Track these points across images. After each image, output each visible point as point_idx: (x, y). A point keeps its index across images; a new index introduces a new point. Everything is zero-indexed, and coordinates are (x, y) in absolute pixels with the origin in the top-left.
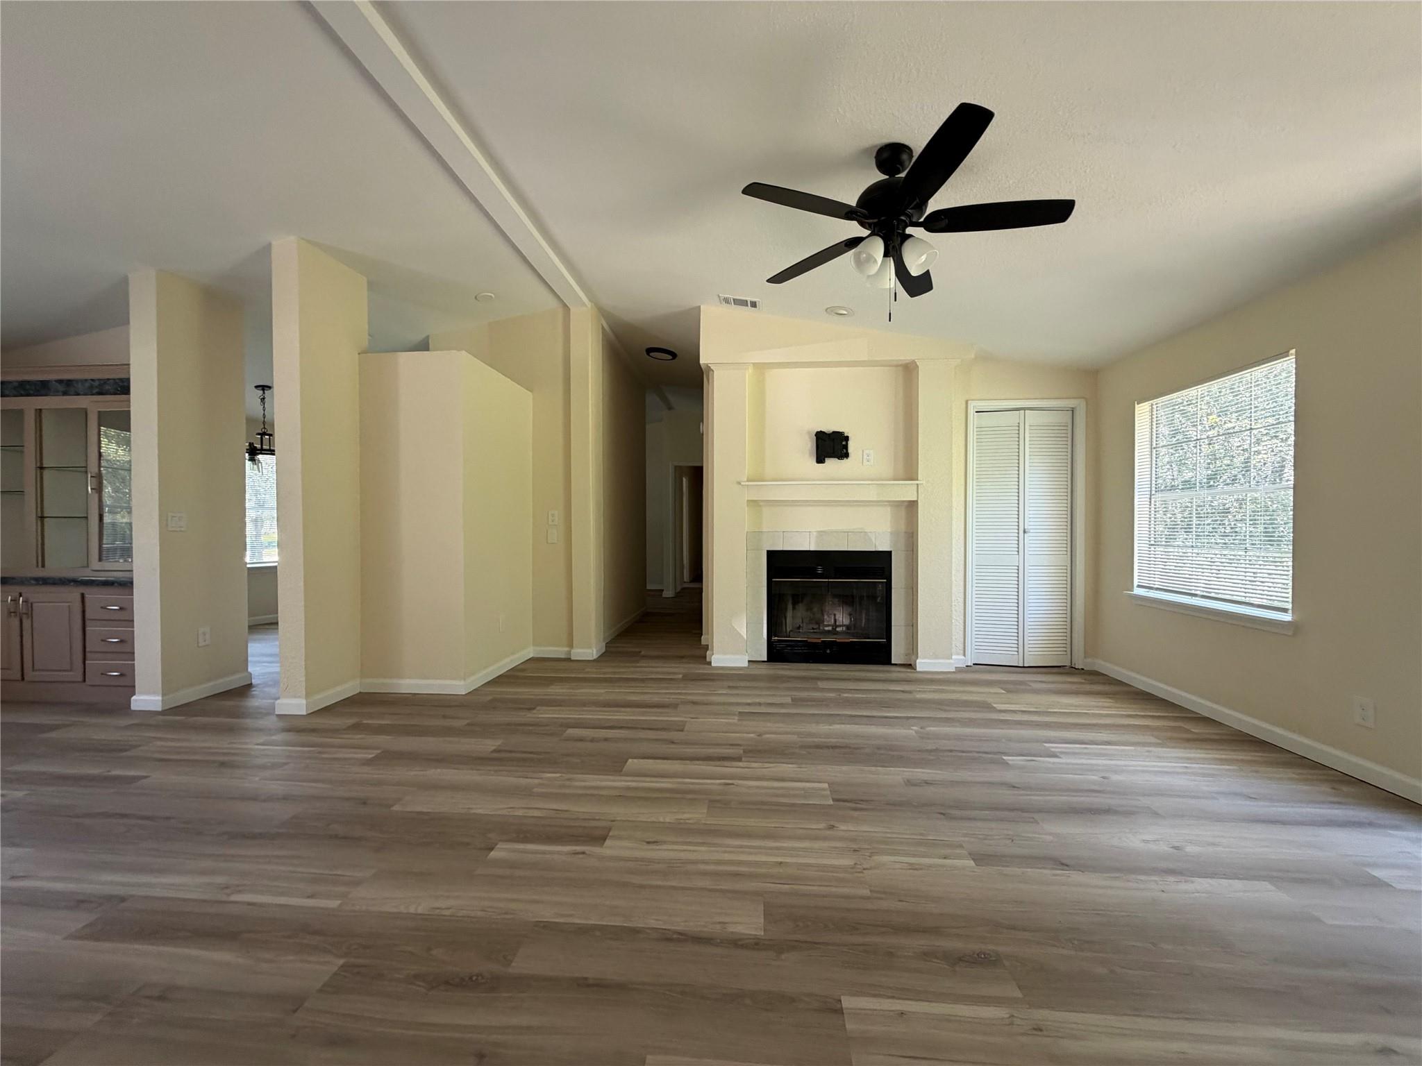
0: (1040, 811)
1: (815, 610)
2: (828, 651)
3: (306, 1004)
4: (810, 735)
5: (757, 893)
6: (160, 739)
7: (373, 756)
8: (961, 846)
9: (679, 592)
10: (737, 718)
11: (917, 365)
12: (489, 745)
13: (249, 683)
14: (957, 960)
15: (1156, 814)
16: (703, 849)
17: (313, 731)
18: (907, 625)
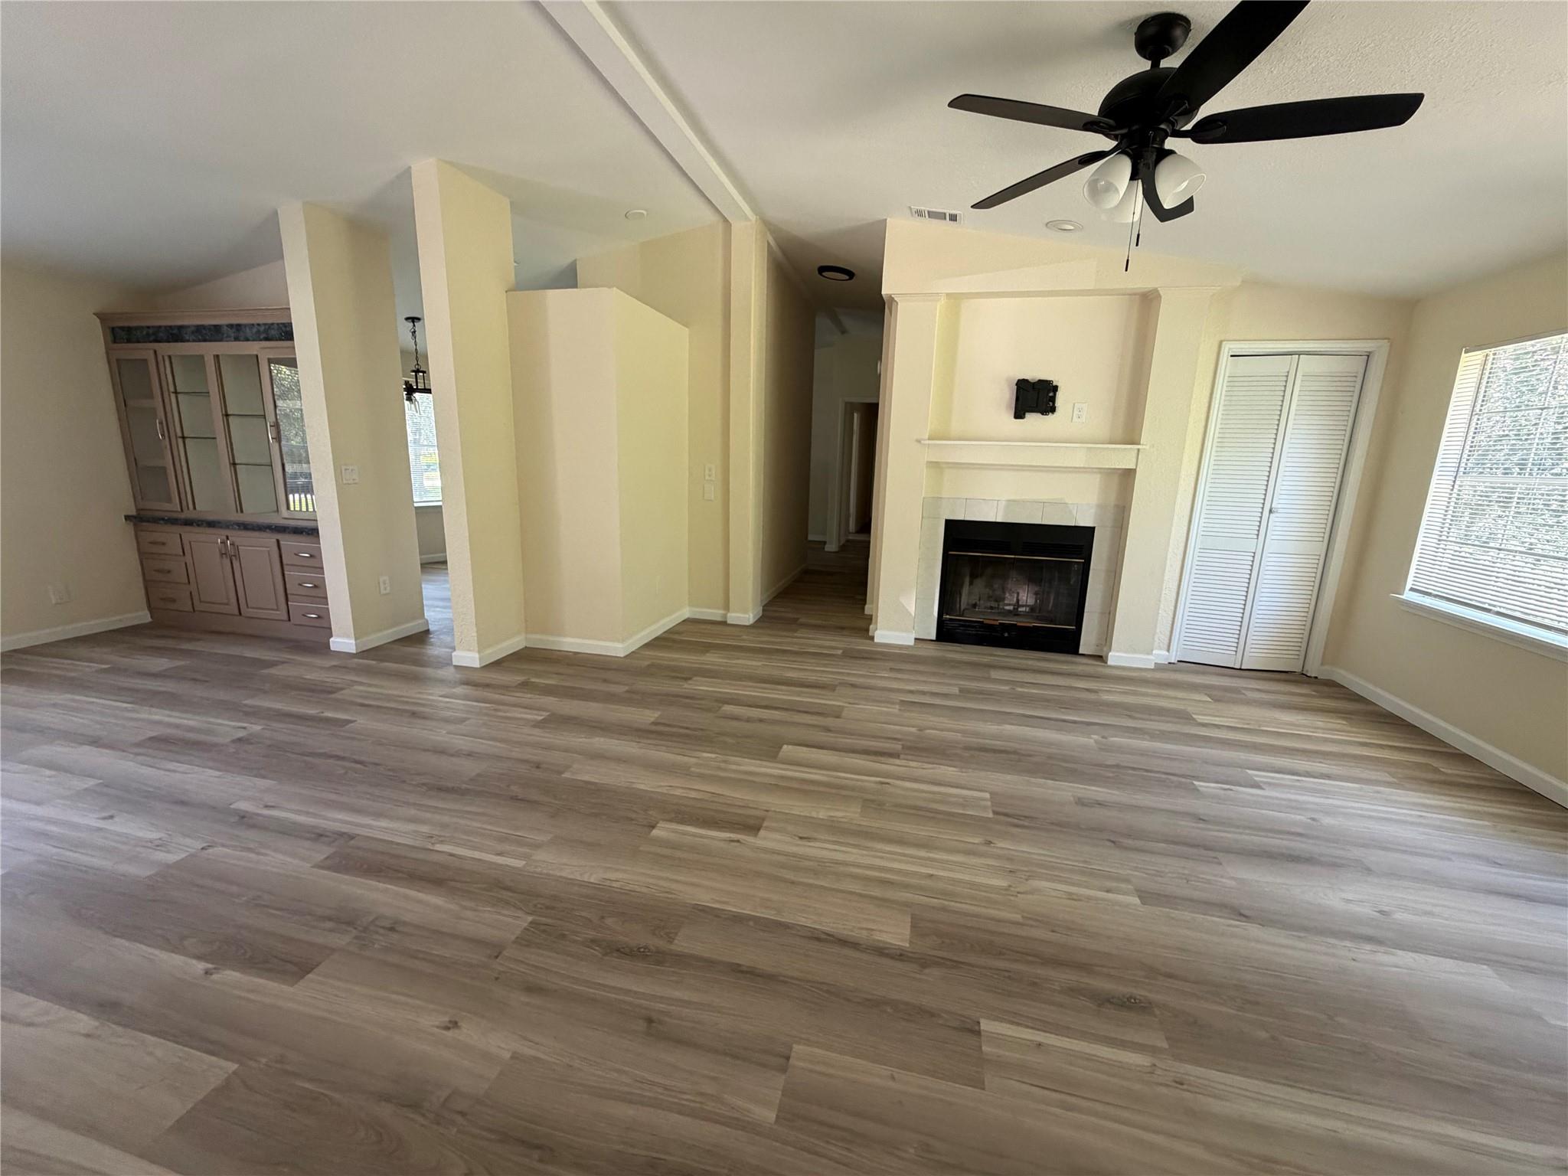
0: (1228, 851)
1: (996, 586)
2: (1006, 635)
3: (505, 953)
4: (977, 734)
5: (907, 905)
6: (361, 684)
7: (542, 717)
8: (1127, 881)
9: (844, 545)
10: (897, 707)
11: (1159, 294)
12: (647, 716)
13: (426, 629)
14: (1105, 1001)
15: (1368, 870)
16: (855, 851)
17: (487, 686)
18: (1102, 613)
